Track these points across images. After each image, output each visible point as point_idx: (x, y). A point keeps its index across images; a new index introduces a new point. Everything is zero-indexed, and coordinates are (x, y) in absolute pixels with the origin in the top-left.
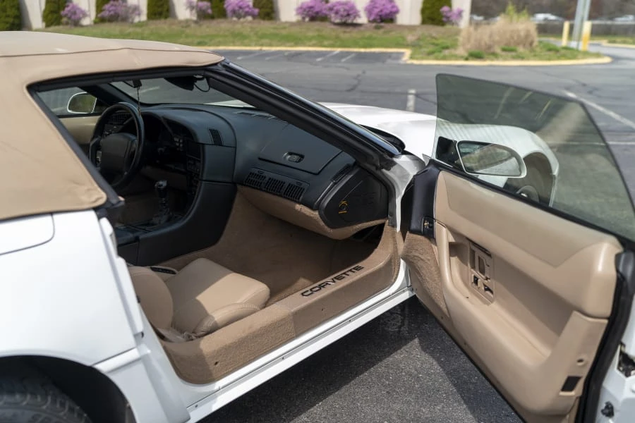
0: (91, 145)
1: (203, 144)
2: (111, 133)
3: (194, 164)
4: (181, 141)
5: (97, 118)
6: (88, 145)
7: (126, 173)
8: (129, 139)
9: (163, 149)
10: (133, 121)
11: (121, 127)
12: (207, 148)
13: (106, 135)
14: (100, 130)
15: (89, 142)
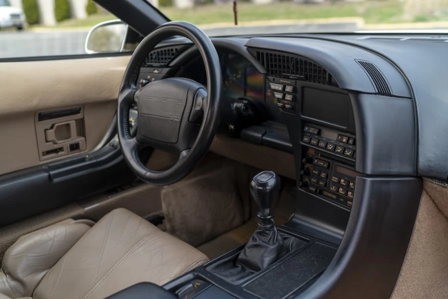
0: (120, 101)
1: (357, 93)
2: (149, 81)
3: (319, 133)
4: (289, 89)
5: (128, 59)
6: (117, 100)
7: (184, 153)
8: (189, 89)
9: (240, 105)
10: (197, 52)
11: (166, 70)
12: (367, 101)
13: (144, 85)
14: (133, 76)
15: (116, 96)
